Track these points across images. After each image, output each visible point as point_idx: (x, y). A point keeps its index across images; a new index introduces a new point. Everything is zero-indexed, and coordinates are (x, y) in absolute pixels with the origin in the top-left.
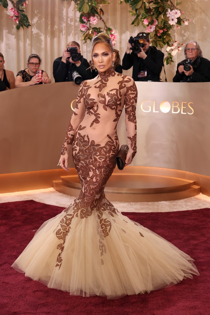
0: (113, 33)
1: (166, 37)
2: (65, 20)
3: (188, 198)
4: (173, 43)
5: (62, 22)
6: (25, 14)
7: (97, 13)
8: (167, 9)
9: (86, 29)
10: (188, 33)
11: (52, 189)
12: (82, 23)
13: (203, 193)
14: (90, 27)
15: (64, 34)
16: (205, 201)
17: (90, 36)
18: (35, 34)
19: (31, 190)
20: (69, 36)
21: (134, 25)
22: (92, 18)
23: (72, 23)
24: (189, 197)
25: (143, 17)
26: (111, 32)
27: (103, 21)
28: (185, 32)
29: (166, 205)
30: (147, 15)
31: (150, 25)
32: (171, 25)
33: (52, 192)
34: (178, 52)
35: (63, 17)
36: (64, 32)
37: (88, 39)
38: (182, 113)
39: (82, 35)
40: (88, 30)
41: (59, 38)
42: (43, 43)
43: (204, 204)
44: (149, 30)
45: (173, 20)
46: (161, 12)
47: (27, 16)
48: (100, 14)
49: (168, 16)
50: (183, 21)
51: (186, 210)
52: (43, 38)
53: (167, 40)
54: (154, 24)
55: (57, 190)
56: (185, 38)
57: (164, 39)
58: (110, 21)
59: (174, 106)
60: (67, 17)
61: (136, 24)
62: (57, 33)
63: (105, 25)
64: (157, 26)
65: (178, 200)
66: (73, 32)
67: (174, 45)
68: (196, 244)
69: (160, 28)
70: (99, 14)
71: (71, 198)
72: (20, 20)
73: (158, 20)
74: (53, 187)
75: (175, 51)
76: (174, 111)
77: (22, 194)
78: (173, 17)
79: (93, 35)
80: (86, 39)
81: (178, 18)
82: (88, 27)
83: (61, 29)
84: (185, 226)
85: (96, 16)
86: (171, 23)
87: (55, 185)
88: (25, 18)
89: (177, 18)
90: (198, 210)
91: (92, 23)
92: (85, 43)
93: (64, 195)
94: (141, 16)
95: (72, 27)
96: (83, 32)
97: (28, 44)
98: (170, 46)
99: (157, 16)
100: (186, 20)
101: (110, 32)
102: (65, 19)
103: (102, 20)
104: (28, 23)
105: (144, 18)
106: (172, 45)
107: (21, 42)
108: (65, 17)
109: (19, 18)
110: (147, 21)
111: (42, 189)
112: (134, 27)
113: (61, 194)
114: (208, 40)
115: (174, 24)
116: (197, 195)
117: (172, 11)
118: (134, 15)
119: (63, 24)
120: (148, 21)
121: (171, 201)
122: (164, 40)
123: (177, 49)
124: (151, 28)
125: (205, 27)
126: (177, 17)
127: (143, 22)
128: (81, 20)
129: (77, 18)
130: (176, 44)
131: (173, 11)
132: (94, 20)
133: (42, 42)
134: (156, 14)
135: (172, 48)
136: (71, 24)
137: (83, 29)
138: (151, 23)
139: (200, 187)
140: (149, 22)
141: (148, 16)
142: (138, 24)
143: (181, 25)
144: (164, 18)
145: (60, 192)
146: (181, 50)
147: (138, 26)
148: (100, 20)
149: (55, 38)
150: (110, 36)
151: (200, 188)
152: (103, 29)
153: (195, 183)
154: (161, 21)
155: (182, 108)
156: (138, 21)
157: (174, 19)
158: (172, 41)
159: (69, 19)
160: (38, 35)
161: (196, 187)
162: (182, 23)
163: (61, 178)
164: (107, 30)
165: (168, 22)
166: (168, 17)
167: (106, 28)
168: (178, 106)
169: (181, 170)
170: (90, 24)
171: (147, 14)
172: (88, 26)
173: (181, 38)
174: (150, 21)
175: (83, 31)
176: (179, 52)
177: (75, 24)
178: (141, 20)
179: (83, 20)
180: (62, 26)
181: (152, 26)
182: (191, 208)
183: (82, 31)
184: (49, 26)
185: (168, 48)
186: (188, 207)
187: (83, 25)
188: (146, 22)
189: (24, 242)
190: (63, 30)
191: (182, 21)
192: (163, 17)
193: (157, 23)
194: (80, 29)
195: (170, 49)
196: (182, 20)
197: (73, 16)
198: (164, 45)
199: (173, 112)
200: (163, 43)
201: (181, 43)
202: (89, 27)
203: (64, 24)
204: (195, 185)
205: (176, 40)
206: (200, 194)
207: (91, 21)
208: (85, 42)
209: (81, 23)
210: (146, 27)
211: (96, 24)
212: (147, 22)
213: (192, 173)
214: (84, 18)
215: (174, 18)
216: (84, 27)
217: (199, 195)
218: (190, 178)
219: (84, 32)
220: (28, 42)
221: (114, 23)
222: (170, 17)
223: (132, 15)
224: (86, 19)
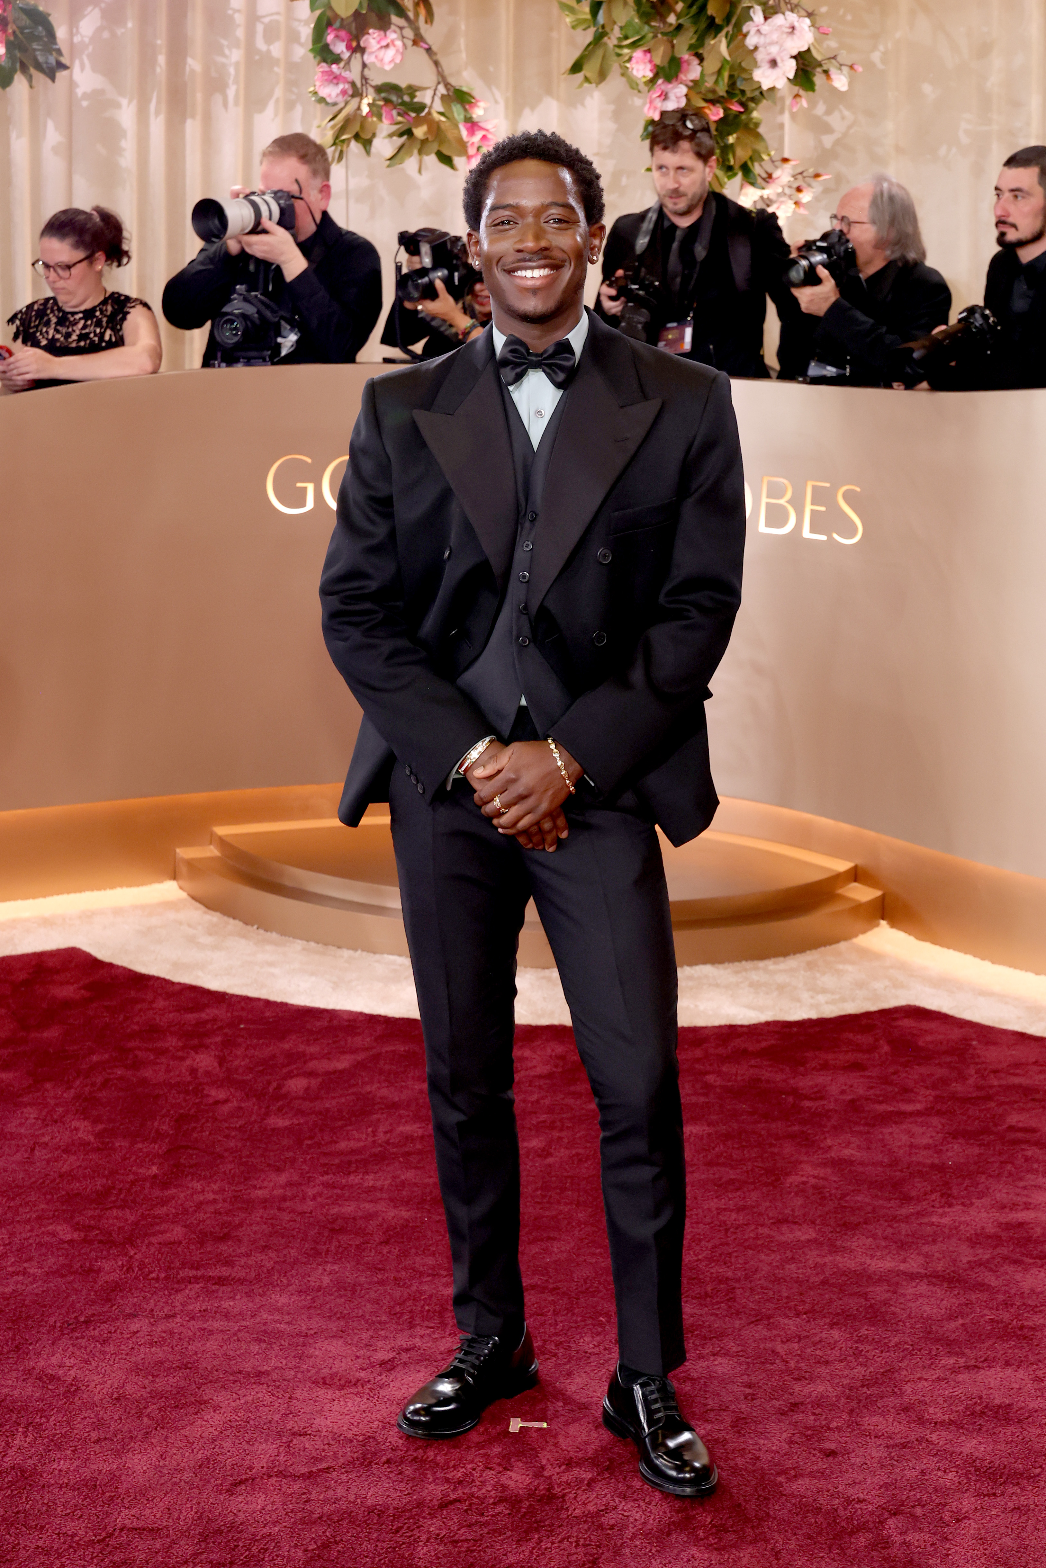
0: (478, 113)
1: (738, 138)
2: (240, 33)
3: (823, 949)
4: (769, 168)
5: (225, 43)
6: (41, 9)
7: (401, 12)
8: (750, 8)
9: (344, 92)
10: (843, 118)
11: (170, 889)
12: (325, 61)
13: (893, 924)
14: (364, 79)
15: (236, 103)
16: (903, 966)
17: (362, 126)
18: (85, 96)
19: (68, 893)
20: (261, 111)
21: (580, 76)
22: (372, 39)
23: (277, 50)
24: (825, 945)
25: (626, 38)
26: (467, 107)
27: (429, 50)
28: (828, 112)
29: (717, 986)
30: (646, 28)
31: (660, 81)
32: (765, 87)
33: (172, 906)
34: (794, 212)
35: (231, 18)
36: (233, 90)
37: (353, 144)
38: (806, 533)
39: (323, 120)
40: (353, 96)
41: (208, 120)
42: (129, 145)
43: (897, 985)
44: (655, 108)
45: (774, 63)
46: (718, 21)
47: (51, 19)
48: (417, 15)
49: (751, 41)
50: (826, 72)
52: (126, 115)
53: (742, 154)
54: (682, 76)
55: (194, 898)
56: (828, 141)
57: (727, 149)
58: (462, 42)
59: (768, 497)
60: (253, 18)
61: (589, 69)
62: (199, 96)
63: (438, 71)
64: (695, 86)
65: (773, 960)
66: (278, 92)
67: (778, 178)
69: (710, 96)
70: (407, 18)
72: (12, 38)
73: (701, 58)
74: (174, 877)
76: (767, 525)
78: (774, 50)
79: (380, 120)
80: (343, 141)
81: (800, 53)
82: (353, 84)
83: (217, 75)
84: (807, 1104)
85: (393, 27)
86: (765, 77)
87: (183, 869)
88: (40, 28)
89: (794, 57)
90: (868, 1015)
91: (373, 64)
92: (341, 158)
93: (231, 922)
94: (616, 33)
95: (276, 69)
96: (328, 104)
97: (55, 149)
98: (753, 184)
99: (698, 40)
100: (840, 67)
102: (239, 25)
103: (426, 46)
104: (55, 54)
105: (634, 45)
106: (769, 179)
107: (19, 137)
108: (239, 18)
109: (10, 31)
110: (645, 63)
111: (121, 886)
112: (581, 86)
113: (215, 918)
114: (942, 151)
115: (780, 83)
116: (864, 932)
117: (769, 21)
118: (584, 27)
119: (227, 51)
120: (651, 61)
121: (744, 963)
122: (727, 154)
123: (790, 197)
124: (665, 95)
125: (927, 88)
126: (795, 53)
127: (628, 66)
128: (321, 45)
129: (300, 21)
130: (784, 175)
131: (778, 20)
132: (387, 46)
133: (125, 137)
134: (692, 30)
135: (766, 192)
136: (269, 51)
137: (331, 92)
138: (668, 71)
139: (878, 893)
140: (656, 66)
141: (651, 35)
142: (602, 75)
143: (813, 90)
144: (730, 55)
145: (210, 904)
146: (808, 203)
147: (602, 85)
148: (416, 49)
149: (190, 121)
150: (464, 133)
151: (883, 898)
152: (429, 94)
153: (856, 875)
154: (716, 69)
155: (808, 508)
156: (604, 57)
157: (778, 60)
158: (765, 157)
159: (260, 28)
160: (101, 104)
161: (863, 894)
162: (818, 79)
163: (212, 834)
164: (448, 96)
165: (749, 72)
166: (752, 48)
167: (442, 90)
168: (788, 502)
169: (790, 808)
170: (364, 66)
171: (647, 23)
172: (354, 74)
173: (810, 141)
174: (662, 61)
175: (329, 100)
176: (802, 211)
177: (288, 52)
178: (619, 55)
179: (331, 47)
180: (220, 59)
181: (670, 86)
182: (833, 1002)
183: (322, 100)
184: (162, 59)
185: (746, 193)
186: (822, 998)
187: (332, 72)
188: (641, 67)
190: (231, 82)
191: (819, 70)
192: (728, 46)
193: (694, 72)
194: (312, 89)
195: (756, 198)
196: (820, 65)
197: (278, 13)
198: (729, 178)
199: (762, 528)
200: (721, 169)
201: (811, 171)
202: (358, 84)
203: (234, 50)
204: (855, 881)
205: (786, 154)
206: (878, 925)
207: (368, 51)
208: (338, 153)
209: (318, 58)
210: (641, 87)
211: (393, 69)
212: (649, 66)
213: (846, 827)
214: (337, 36)
215: (779, 52)
216: (336, 79)
217: (876, 930)
218: (834, 849)
219: (335, 104)
220: (53, 136)
221: (483, 58)
222: (761, 49)
223: (574, 27)
224: (343, 41)
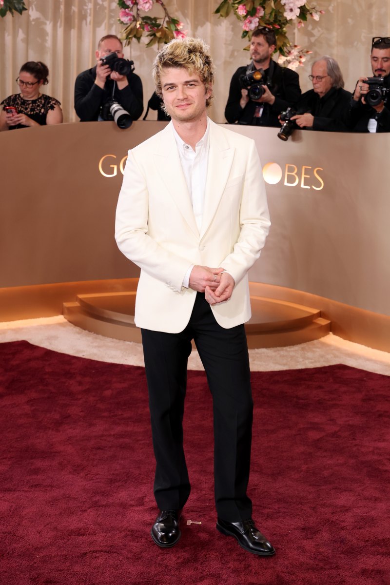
0: (180, 27)
3: (308, 343)
4: (289, 49)
9: (130, 19)
10: (319, 31)
11: (61, 319)
12: (123, 8)
13: (334, 334)
14: (138, 14)
15: (90, 24)
16: (338, 349)
17: (137, 32)
18: (34, 20)
19: (22, 319)
20: (99, 27)
21: (219, 14)
23: (106, 4)
24: (309, 341)
25: (237, 1)
26: (176, 25)
27: (162, 4)
28: (313, 29)
29: (268, 356)
31: (249, 17)
32: (288, 19)
33: (61, 325)
34: (299, 65)
36: (89, 19)
37: (134, 39)
38: (302, 186)
39: (122, 30)
40: (134, 21)
41: (80, 29)
42: (49, 39)
43: (336, 356)
44: (247, 27)
45: (291, 10)
49: (283, 2)
50: (311, 14)
51: (303, 367)
52: (49, 27)
53: (280, 44)
54: (257, 15)
55: (70, 322)
56: (313, 39)
59: (288, 172)
61: (223, 12)
62: (76, 21)
63: (166, 12)
64: (262, 18)
65: (289, 347)
66: (106, 21)
67: (293, 53)
68: (318, 440)
69: (268, 22)
71: (96, 338)
73: (264, 8)
74: (62, 314)
75: (293, 64)
76: (288, 182)
77: (6, 328)
78: (292, 5)
79: (144, 30)
80: (130, 38)
81: (301, 7)
82: (134, 16)
83: (83, 13)
84: (301, 401)
86: (288, 15)
87: (66, 311)
89: (299, 8)
90: (325, 368)
91: (141, 9)
92: (128, 45)
93: (84, 331)
95: (105, 11)
96: (124, 24)
97: (22, 40)
98: (283, 55)
99: (263, 1)
100: (316, 12)
101: (174, 27)
104: (22, 4)
105: (239, 3)
106: (289, 53)
107: (8, 35)
111: (42, 317)
112: (219, 18)
113: (78, 329)
114: (355, 44)
115: (294, 18)
116: (323, 336)
119: (87, 4)
120: (245, 9)
121: (278, 348)
123: (297, 60)
124: (250, 22)
125: (350, 20)
126: (299, 6)
127: (237, 10)
128: (122, 2)
130: (295, 52)
132: (147, 3)
133: (48, 35)
135: (288, 58)
136: (103, 4)
137: (126, 19)
138: (252, 13)
139: (329, 322)
140: (247, 11)
142: (227, 14)
143: (306, 20)
144: (275, 7)
145: (76, 324)
146: (304, 62)
147: (227, 18)
148: (157, 3)
149: (72, 31)
150: (175, 35)
151: (330, 324)
152: (162, 20)
153: (321, 315)
154: (270, 12)
155: (303, 176)
156: (228, 8)
157: (293, 9)
158: (288, 45)
160: (39, 23)
161: (323, 322)
162: (308, 16)
163: (77, 297)
164: (169, 21)
165: (282, 13)
166: (283, 4)
167: (167, 19)
168: (296, 174)
169: (296, 289)
170: (138, 10)
172: (134, 13)
173: (306, 39)
174: (250, 9)
175: (125, 22)
176: (302, 65)
177: (110, 6)
178: (233, 7)
179: (126, 3)
180: (86, 8)
181: (252, 18)
182: (312, 363)
183: (122, 23)
184: (62, 7)
185: (281, 59)
186: (307, 362)
187: (126, 12)
188: (242, 11)
189: (9, 430)
190: (88, 15)
191: (308, 13)
192: (274, 4)
193: (261, 13)
194: (118, 19)
195: (285, 60)
196: (309, 11)
199: (286, 184)
201: (305, 50)
202: (136, 17)
203: (90, 4)
204: (320, 317)
205: (296, 44)
206: (329, 334)
207: (139, 4)
208: (127, 43)
209: (121, 7)
210: (242, 19)
211: (149, 11)
212: (245, 11)
213: (317, 297)
215: (294, 6)
216: (127, 15)
217: (328, 336)
218: (312, 304)
219: (127, 24)
220: (21, 35)
221: (183, 7)
222: (287, 5)
